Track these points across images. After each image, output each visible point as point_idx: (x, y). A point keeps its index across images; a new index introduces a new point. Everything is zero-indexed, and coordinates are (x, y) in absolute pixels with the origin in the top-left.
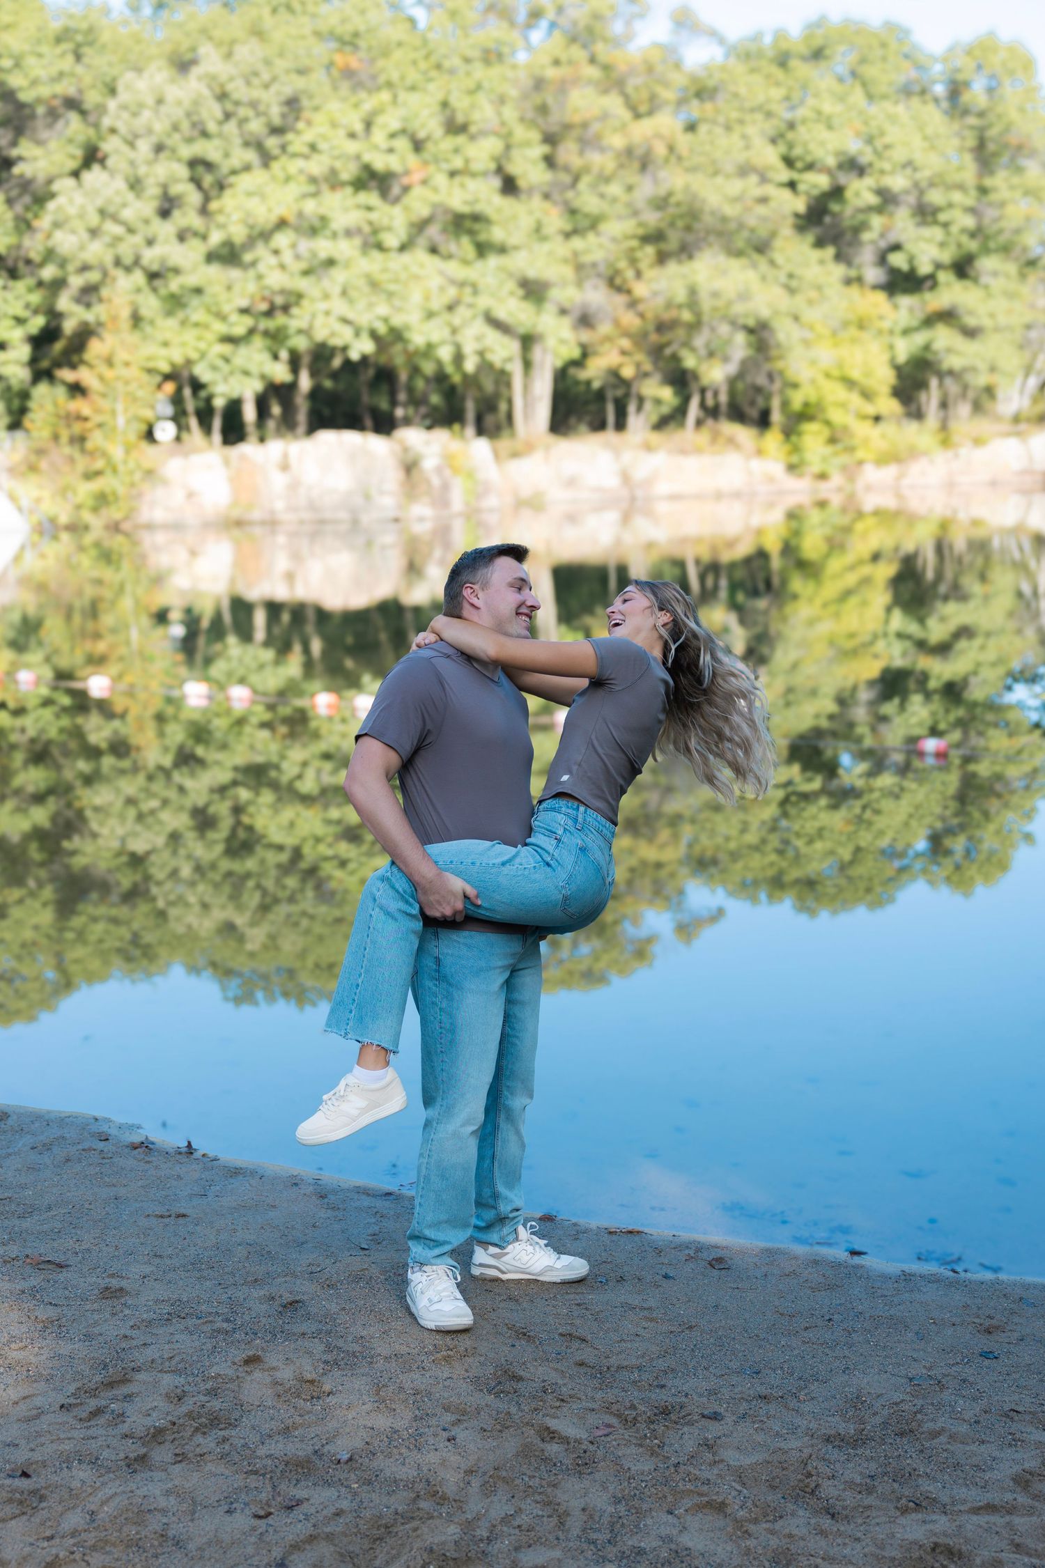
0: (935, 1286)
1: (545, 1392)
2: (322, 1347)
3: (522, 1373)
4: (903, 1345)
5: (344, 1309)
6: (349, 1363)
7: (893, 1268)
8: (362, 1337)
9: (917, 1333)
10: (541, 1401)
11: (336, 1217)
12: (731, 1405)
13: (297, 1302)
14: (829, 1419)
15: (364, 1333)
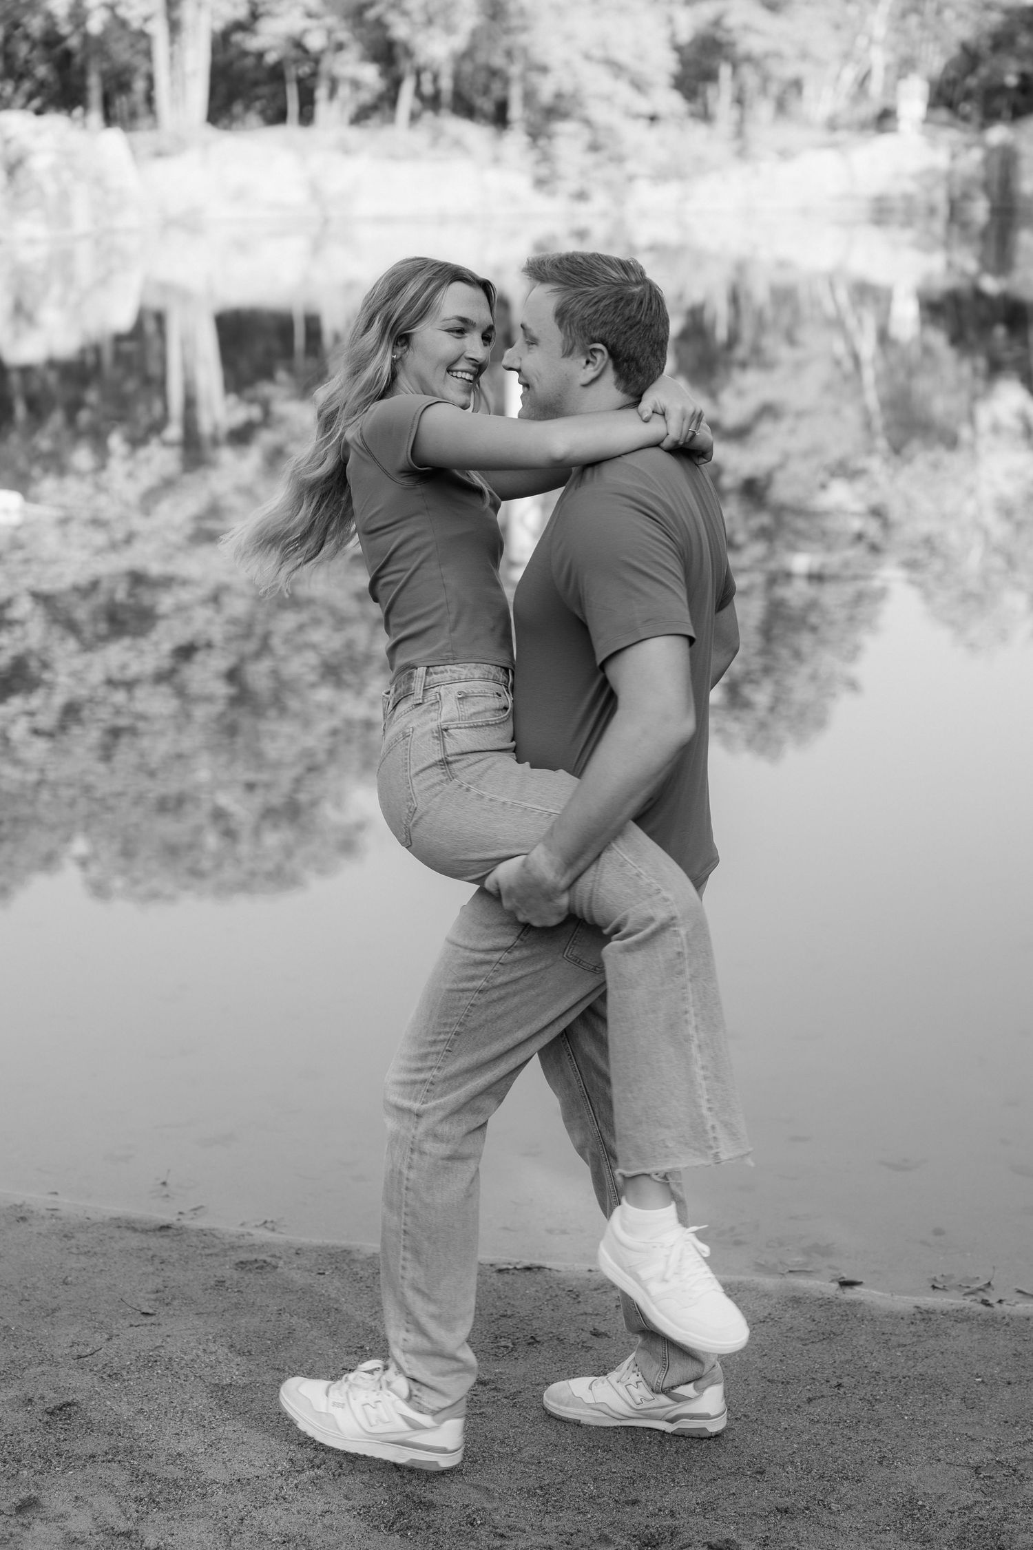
0: (965, 1326)
1: (472, 1524)
2: (125, 1476)
3: (430, 1497)
4: (949, 1418)
5: (141, 1411)
6: (171, 1497)
7: (904, 1303)
8: (179, 1455)
9: (963, 1399)
10: (472, 1539)
11: (96, 1265)
12: (741, 1525)
13: (69, 1404)
14: (882, 1536)
15: (181, 1448)
